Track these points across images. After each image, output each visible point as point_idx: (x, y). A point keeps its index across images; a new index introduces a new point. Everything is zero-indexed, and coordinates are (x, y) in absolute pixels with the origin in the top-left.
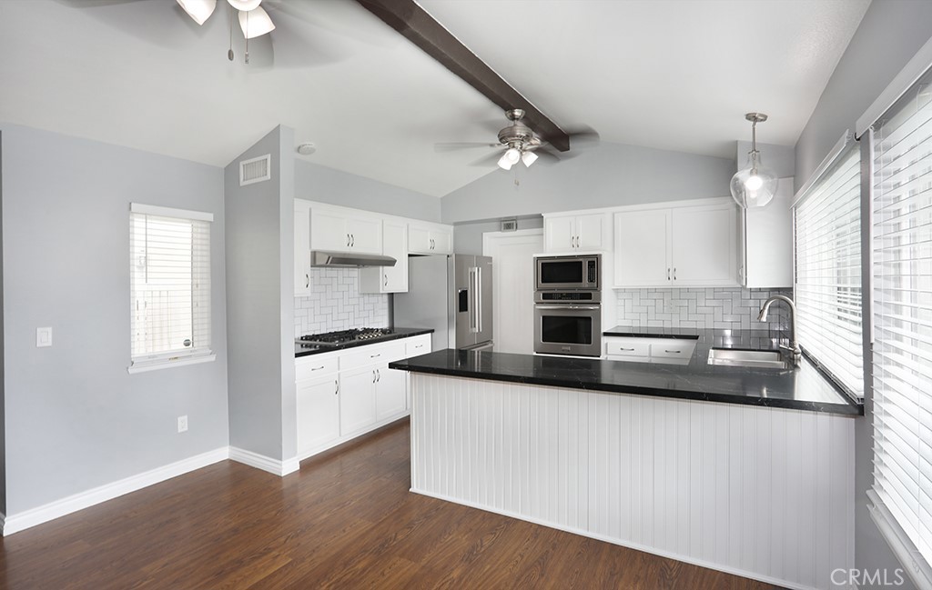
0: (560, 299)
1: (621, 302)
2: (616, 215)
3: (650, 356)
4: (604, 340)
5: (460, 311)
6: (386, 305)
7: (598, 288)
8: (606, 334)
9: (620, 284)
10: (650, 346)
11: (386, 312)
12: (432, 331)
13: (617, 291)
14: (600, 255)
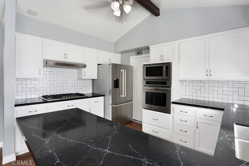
0: (153, 84)
1: (184, 87)
2: (180, 43)
3: (195, 117)
4: (173, 106)
5: (114, 88)
6: (91, 84)
7: (170, 80)
8: (173, 103)
9: (182, 77)
10: (196, 111)
11: (91, 87)
12: (104, 96)
13: (182, 81)
14: (171, 63)
